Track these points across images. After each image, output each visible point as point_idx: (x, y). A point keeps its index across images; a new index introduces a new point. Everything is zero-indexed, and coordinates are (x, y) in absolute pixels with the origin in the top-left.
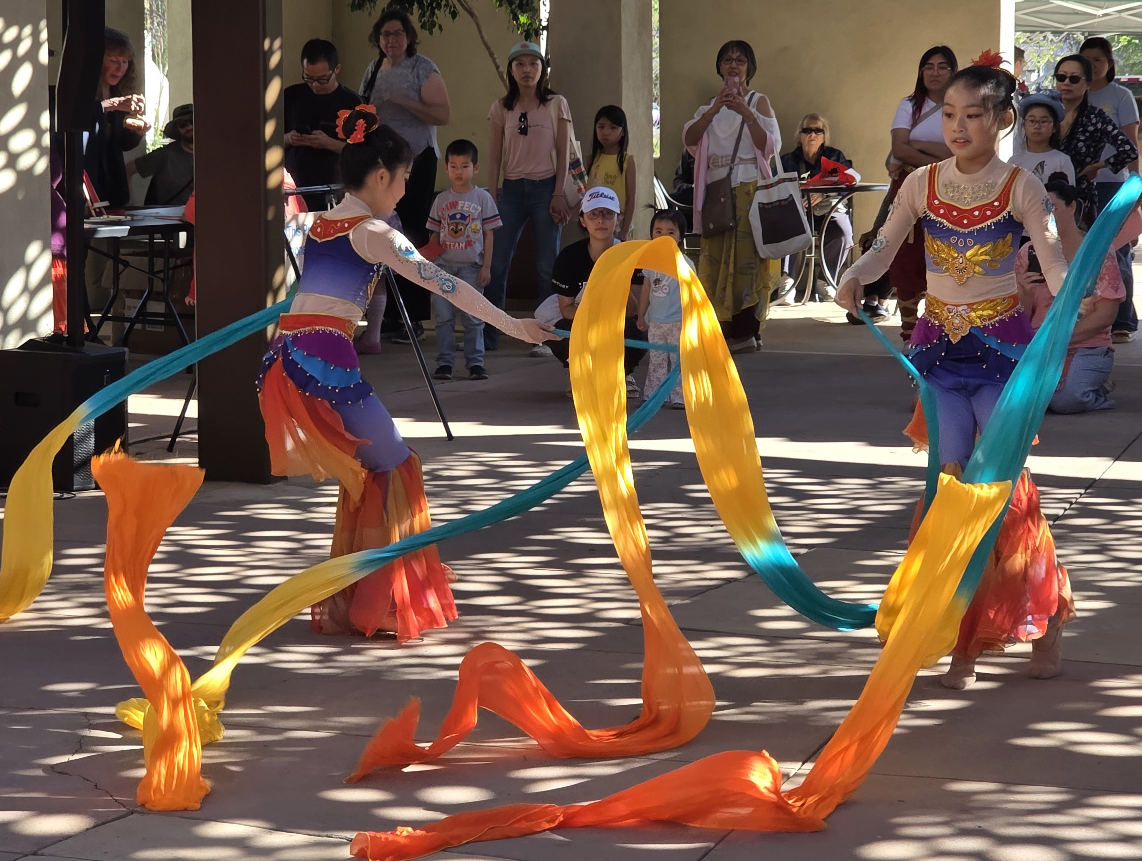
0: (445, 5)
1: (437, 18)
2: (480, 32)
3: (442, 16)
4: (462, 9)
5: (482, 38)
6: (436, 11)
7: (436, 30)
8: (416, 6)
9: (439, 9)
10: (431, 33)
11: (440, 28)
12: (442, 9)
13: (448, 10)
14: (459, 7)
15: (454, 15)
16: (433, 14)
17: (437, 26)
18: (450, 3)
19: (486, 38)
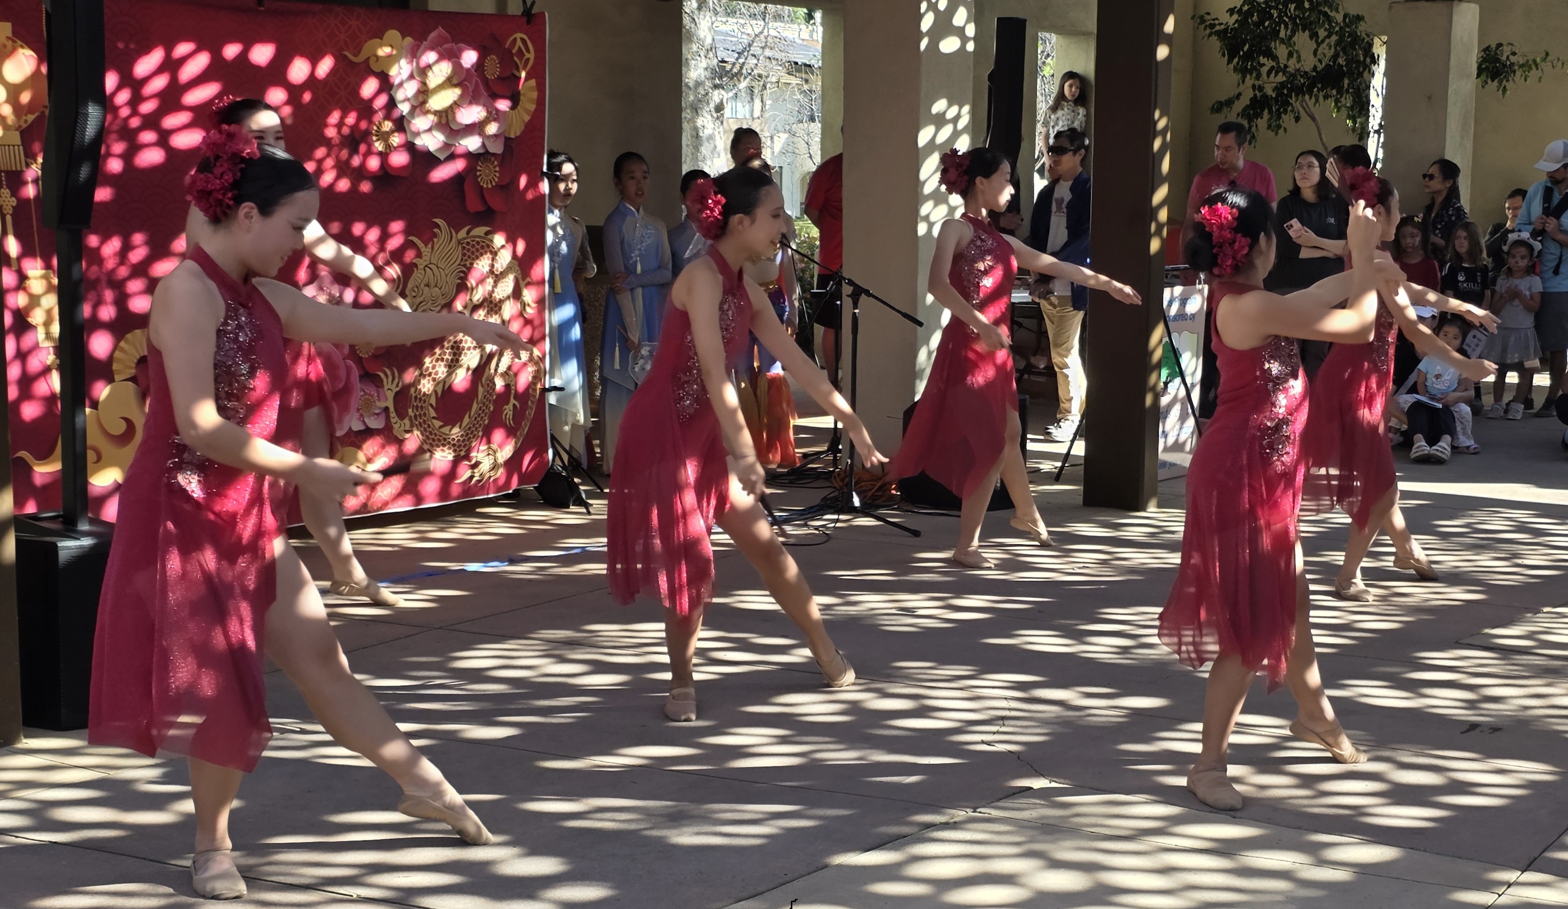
0: (1291, 111)
1: (1283, 122)
2: (1320, 135)
3: (1287, 120)
4: (1305, 114)
5: (1321, 139)
6: (1283, 115)
7: (1281, 131)
8: (1266, 112)
9: (1286, 114)
10: (1277, 134)
11: (1285, 130)
12: (1288, 115)
13: (1292, 116)
14: (1302, 113)
15: (1297, 119)
16: (1279, 118)
17: (1282, 129)
18: (1296, 110)
19: (1324, 140)
